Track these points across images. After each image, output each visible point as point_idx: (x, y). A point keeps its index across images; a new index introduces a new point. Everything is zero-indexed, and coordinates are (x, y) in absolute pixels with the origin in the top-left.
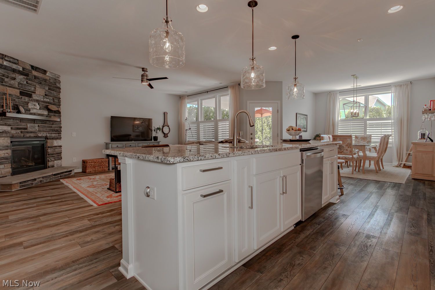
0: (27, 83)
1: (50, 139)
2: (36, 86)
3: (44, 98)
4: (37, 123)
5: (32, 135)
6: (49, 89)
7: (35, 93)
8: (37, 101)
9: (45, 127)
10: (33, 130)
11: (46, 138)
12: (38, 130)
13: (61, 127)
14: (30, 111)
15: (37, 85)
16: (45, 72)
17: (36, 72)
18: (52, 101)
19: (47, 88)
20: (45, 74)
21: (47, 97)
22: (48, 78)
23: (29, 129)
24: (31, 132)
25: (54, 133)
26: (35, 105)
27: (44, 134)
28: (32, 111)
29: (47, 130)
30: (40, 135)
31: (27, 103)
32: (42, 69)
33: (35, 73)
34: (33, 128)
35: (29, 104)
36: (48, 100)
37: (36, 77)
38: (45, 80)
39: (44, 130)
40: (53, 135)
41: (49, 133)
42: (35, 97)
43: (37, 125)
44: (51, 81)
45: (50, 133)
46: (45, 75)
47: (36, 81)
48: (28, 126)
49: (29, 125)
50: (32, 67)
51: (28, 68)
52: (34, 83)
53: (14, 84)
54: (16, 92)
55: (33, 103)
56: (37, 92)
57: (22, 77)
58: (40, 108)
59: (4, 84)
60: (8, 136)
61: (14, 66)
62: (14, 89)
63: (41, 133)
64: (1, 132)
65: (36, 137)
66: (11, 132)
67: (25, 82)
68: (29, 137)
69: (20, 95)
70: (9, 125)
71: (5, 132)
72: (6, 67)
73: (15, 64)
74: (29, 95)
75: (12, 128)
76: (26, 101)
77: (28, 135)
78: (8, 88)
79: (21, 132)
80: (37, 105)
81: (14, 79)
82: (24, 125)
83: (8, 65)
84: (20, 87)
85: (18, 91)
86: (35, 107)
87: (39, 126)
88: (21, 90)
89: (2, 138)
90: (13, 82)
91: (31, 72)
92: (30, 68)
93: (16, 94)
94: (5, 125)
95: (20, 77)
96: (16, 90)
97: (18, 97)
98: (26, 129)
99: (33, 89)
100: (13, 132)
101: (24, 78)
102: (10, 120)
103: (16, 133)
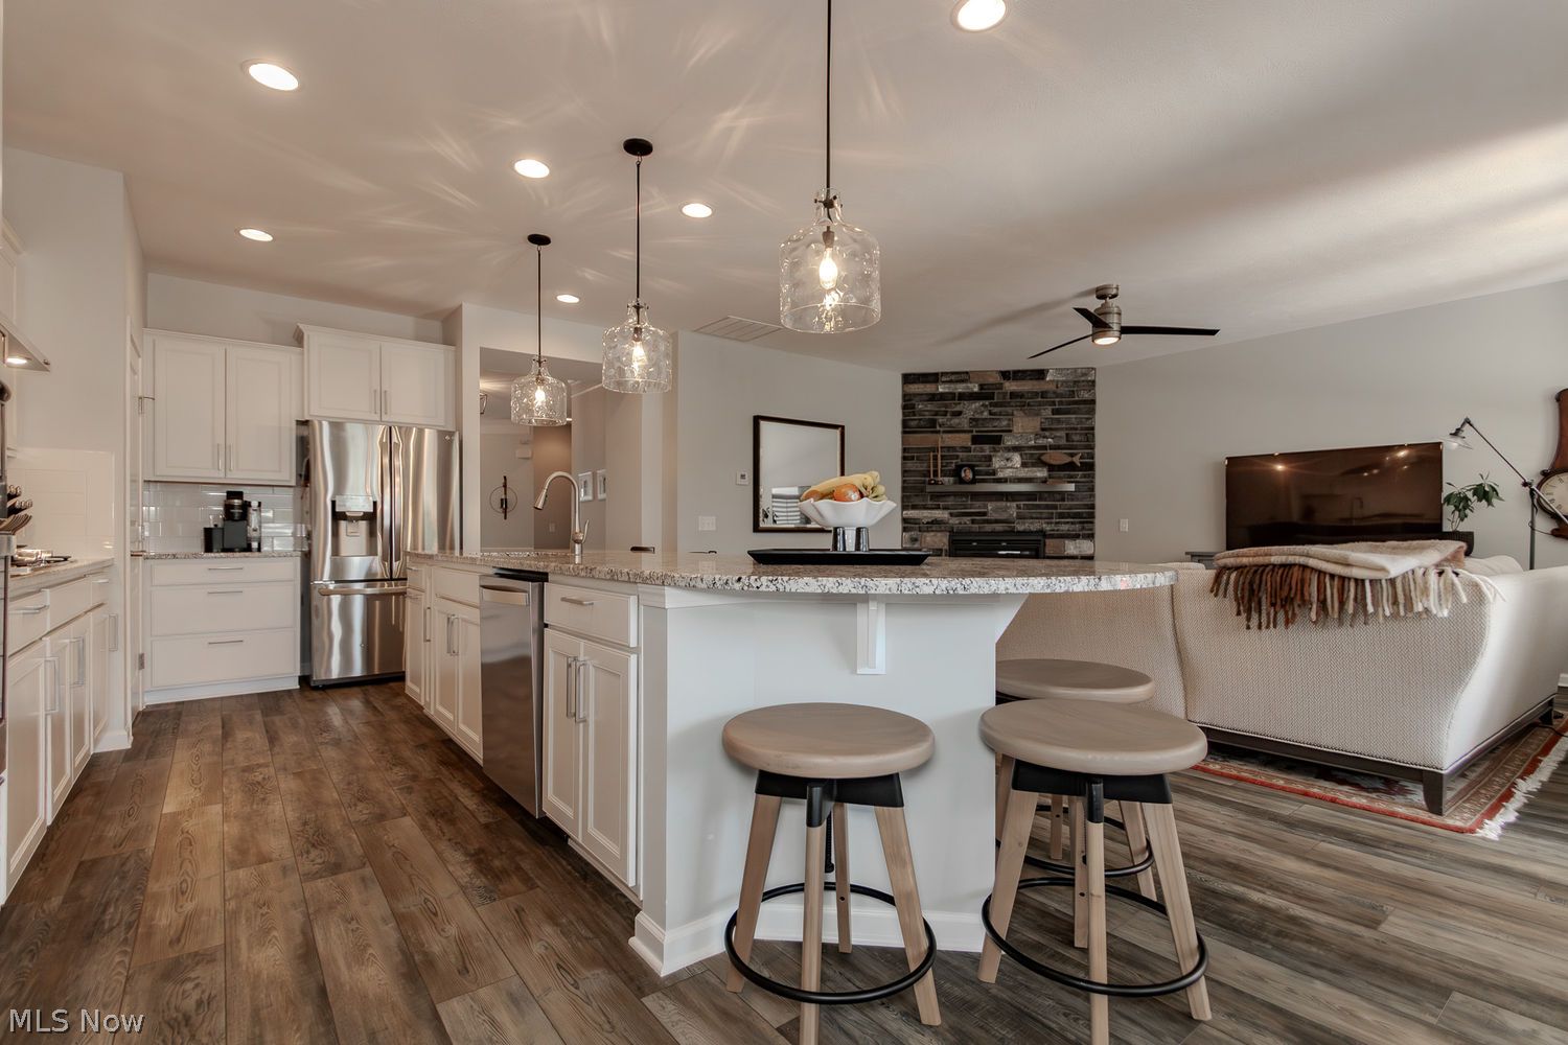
0: (991, 414)
1: (1052, 536)
2: (1013, 415)
3: (1035, 439)
4: (1014, 501)
5: (999, 527)
6: (1055, 412)
7: (1010, 431)
8: (1016, 449)
9: (1038, 507)
10: (1004, 516)
11: (1042, 533)
12: (1015, 515)
13: (1093, 507)
14: (994, 473)
15: (1015, 413)
16: (1040, 374)
17: (1014, 383)
18: (1063, 442)
19: (1047, 412)
20: (1044, 379)
21: (1047, 434)
22: (1052, 387)
23: (993, 516)
24: (997, 521)
25: (1068, 523)
26: (1008, 460)
27: (1035, 526)
28: (1000, 475)
29: (1044, 516)
30: (1020, 527)
31: (989, 459)
32: (1032, 371)
33: (1011, 386)
34: (1003, 511)
35: (994, 459)
36: (1050, 440)
37: (1013, 395)
38: (1044, 394)
39: (1034, 516)
40: (1065, 528)
41: (1048, 523)
42: (1009, 441)
43: (1014, 504)
44: (1061, 390)
45: (1051, 523)
46: (1042, 382)
47: (1014, 402)
48: (990, 508)
49: (990, 506)
50: (1005, 375)
51: (991, 380)
52: (1009, 410)
53: (959, 424)
54: (964, 440)
55: (1006, 455)
56: (1017, 428)
57: (978, 404)
58: (1024, 465)
59: (938, 428)
60: (943, 528)
61: (960, 388)
62: (957, 435)
63: (1024, 523)
64: (928, 523)
65: (1012, 532)
66: (951, 521)
67: (986, 414)
68: (993, 533)
69: (973, 443)
70: (945, 508)
71: (935, 522)
72: (942, 397)
73: (962, 381)
74: (995, 440)
75: (951, 514)
76: (987, 453)
77: (988, 528)
78: (945, 435)
79: (973, 522)
80: (1017, 459)
81: (959, 413)
82: (979, 507)
83: (947, 390)
84: (974, 427)
85: (969, 436)
86: (1009, 465)
87: (1018, 507)
88: (974, 433)
89: (932, 534)
90: (956, 421)
91: (1000, 386)
92: (998, 379)
93: (964, 444)
94: (938, 508)
95: (973, 406)
96: (962, 435)
97: (967, 449)
98: (984, 514)
99: (1005, 423)
100: (955, 521)
101: (982, 405)
102: (948, 499)
103: (960, 523)
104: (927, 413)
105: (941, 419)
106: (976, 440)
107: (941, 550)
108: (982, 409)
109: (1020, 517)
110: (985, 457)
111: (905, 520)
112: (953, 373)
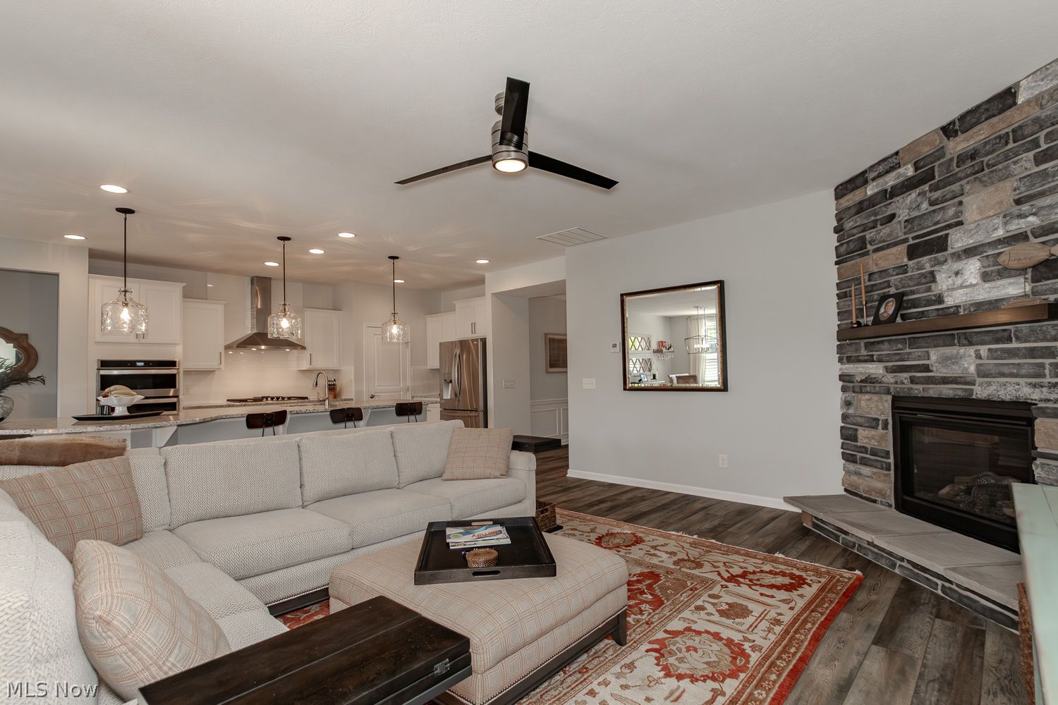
0: (931, 203)
2: (962, 193)
3: (1006, 223)
4: (971, 344)
5: (947, 391)
7: (960, 223)
8: (969, 252)
10: (956, 371)
12: (972, 369)
15: (967, 188)
16: (1005, 99)
17: (961, 138)
19: (1025, 165)
21: (1026, 207)
22: (1030, 113)
23: (939, 371)
24: (945, 381)
26: (957, 274)
28: (950, 301)
30: (981, 392)
31: (932, 277)
33: (958, 146)
34: (953, 364)
35: (938, 277)
36: (1031, 218)
37: (961, 159)
38: (1016, 133)
39: (1008, 370)
42: (958, 241)
43: (971, 350)
44: (1050, 109)
46: (1011, 112)
47: (963, 171)
48: (934, 358)
49: (934, 355)
50: (948, 131)
51: (926, 150)
52: (955, 187)
53: (889, 235)
54: (897, 255)
55: (957, 266)
56: (971, 213)
57: (914, 194)
58: (986, 277)
59: (870, 247)
60: (877, 389)
61: (890, 180)
62: (888, 251)
63: (989, 384)
64: (862, 381)
65: (968, 401)
66: (885, 380)
67: (925, 206)
68: (940, 400)
69: (910, 258)
70: (880, 361)
71: (869, 380)
72: (872, 202)
73: (892, 169)
74: (939, 245)
75: (886, 368)
76: (928, 268)
77: (933, 391)
78: (876, 256)
79: (913, 380)
80: (972, 268)
81: (893, 216)
82: (919, 358)
83: (876, 190)
84: (910, 231)
85: (903, 248)
86: (959, 281)
87: (979, 356)
88: (911, 242)
89: (867, 397)
90: (886, 230)
91: (941, 152)
92: (940, 139)
93: (899, 263)
94: (870, 360)
95: (908, 201)
96: (894, 250)
97: (903, 269)
98: (926, 368)
99: (951, 212)
100: (890, 378)
101: (919, 194)
102: (882, 346)
103: (896, 383)
104: (855, 231)
105: (869, 235)
106: (913, 252)
107: (877, 420)
108: (919, 199)
109: (982, 373)
110: (924, 276)
111: (842, 377)
112: (879, 163)
